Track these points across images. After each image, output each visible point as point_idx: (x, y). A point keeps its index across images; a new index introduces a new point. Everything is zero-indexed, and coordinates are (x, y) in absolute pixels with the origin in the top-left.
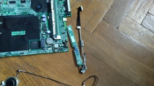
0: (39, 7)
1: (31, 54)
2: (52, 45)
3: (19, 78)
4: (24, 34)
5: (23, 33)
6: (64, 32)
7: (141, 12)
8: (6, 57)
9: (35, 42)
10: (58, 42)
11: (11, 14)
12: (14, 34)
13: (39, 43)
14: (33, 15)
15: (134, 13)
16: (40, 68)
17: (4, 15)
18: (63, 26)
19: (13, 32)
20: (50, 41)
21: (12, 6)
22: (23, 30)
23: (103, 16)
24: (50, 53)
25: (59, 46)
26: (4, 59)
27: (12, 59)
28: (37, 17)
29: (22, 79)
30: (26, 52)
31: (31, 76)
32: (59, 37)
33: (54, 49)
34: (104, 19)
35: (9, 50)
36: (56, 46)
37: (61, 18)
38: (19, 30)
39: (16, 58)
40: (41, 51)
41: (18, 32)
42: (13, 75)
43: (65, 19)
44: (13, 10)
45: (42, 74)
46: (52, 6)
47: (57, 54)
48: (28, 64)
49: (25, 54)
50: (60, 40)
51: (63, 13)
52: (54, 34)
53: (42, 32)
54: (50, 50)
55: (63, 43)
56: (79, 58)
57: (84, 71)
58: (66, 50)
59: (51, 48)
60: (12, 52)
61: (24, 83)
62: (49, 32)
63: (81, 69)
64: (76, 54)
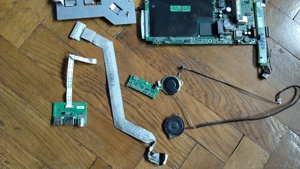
1: (200, 43)
2: (233, 33)
3: (181, 79)
4: (189, 10)
5: (187, 9)
6: (250, 12)
8: (163, 44)
9: (206, 27)
10: (241, 27)
12: (174, 9)
13: (215, 27)
16: (212, 66)
18: (248, 2)
19: (171, 7)
20: (228, 25)
22: (187, 5)
24: (228, 44)
25: (243, 34)
26: (157, 49)
27: (169, 48)
29: (186, 81)
30: (192, 40)
31: (199, 78)
32: (245, 19)
33: (234, 38)
35: (168, 35)
36: (239, 33)
38: (182, 5)
39: (176, 48)
40: (215, 40)
41: (179, 7)
42: (173, 74)
45: (216, 77)
47: (238, 47)
48: (194, 59)
49: (191, 43)
50: (243, 24)
52: (238, 13)
53: (216, 10)
54: (228, 39)
55: (248, 30)
56: (263, 53)
57: (266, 76)
58: (254, 42)
59: (229, 37)
60: (172, 38)
61: (189, 87)
62: (229, 9)
63: (263, 72)
64: (260, 47)
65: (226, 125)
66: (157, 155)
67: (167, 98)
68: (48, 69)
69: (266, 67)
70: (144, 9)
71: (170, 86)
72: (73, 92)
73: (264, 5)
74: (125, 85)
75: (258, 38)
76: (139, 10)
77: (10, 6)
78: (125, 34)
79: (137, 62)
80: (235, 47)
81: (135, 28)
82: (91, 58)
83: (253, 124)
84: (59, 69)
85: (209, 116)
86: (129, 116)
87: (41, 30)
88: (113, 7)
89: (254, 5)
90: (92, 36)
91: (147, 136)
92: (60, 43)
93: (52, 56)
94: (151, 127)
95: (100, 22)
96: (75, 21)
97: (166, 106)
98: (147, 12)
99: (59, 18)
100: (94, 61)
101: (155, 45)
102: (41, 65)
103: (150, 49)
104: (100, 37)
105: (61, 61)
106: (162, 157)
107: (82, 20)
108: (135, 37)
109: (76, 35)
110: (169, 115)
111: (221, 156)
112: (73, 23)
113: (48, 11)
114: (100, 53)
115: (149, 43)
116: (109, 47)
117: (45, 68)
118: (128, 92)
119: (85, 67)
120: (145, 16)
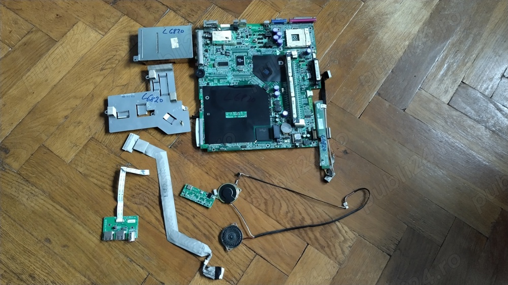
0: (267, 72)
1: (257, 148)
2: (291, 136)
3: (239, 186)
4: (245, 116)
5: (243, 115)
6: (310, 113)
7: (448, 81)
8: (219, 151)
9: (263, 130)
10: (300, 130)
11: (222, 83)
12: (229, 115)
13: (271, 131)
14: (257, 86)
15: (434, 85)
16: (272, 172)
17: (211, 84)
18: (307, 104)
19: (227, 114)
20: (286, 129)
21: (222, 70)
22: (243, 110)
23: (378, 88)
24: (287, 148)
25: (302, 137)
26: (214, 156)
27: (227, 155)
28: (264, 90)
29: (244, 188)
30: (249, 146)
31: (258, 184)
32: (302, 122)
33: (293, 142)
34: (379, 94)
35: (223, 141)
36: (297, 136)
37: (303, 92)
38: (237, 111)
39: (233, 155)
40: (273, 145)
41: (235, 113)
42: (230, 181)
43: (310, 93)
44: (225, 77)
45: (276, 182)
46: (290, 70)
47: (298, 151)
48: (252, 165)
49: (248, 148)
50: (302, 127)
51: (307, 83)
52: (295, 116)
53: (273, 114)
54: (287, 143)
55: (308, 133)
56: (324, 156)
57: (329, 179)
58: (314, 144)
59: (289, 141)
60: (228, 145)
61: (248, 194)
62: (285, 113)
63: (325, 175)
64: (321, 149)
65: (288, 234)
66: (212, 270)
67: (224, 207)
68: (99, 183)
69: (328, 170)
70: (199, 117)
71: (227, 194)
72: (125, 205)
73: (325, 106)
74: (179, 196)
75: (319, 139)
76: (193, 118)
77: (61, 121)
78: (179, 143)
79: (192, 170)
80: (294, 150)
81: (190, 136)
82: (143, 169)
83: (317, 231)
84: (110, 183)
85: (270, 225)
86: (183, 228)
87: (93, 143)
88: (167, 117)
89: (314, 106)
90: (145, 147)
91: (203, 249)
92: (112, 156)
93: (103, 169)
94: (206, 239)
95: (154, 132)
96: (127, 133)
97: (223, 216)
98: (202, 120)
99: (110, 132)
100: (147, 172)
101: (211, 152)
102: (91, 179)
103: (206, 157)
104: (153, 147)
105: (113, 174)
106: (218, 270)
107: (135, 131)
108: (190, 145)
109: (129, 147)
110: (226, 225)
111: (284, 267)
112: (126, 135)
113: (101, 124)
114: (152, 163)
115: (205, 151)
116: (163, 157)
117: (96, 181)
118: (183, 203)
119: (138, 178)
120: (200, 124)
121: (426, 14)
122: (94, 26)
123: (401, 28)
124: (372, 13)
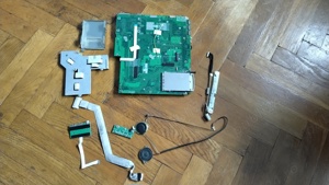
3: (148, 123)
7: (269, 46)
15: (262, 49)
16: (167, 112)
23: (227, 54)
26: (131, 105)
27: (139, 104)
29: (151, 123)
31: (159, 121)
34: (228, 58)
42: (142, 120)
45: (170, 118)
48: (155, 109)
61: (154, 127)
65: (180, 149)
66: (136, 175)
67: (140, 136)
68: (61, 129)
71: (141, 129)
74: (111, 133)
77: (33, 93)
78: (108, 100)
79: (118, 116)
81: (114, 95)
83: (198, 145)
85: (169, 145)
86: (115, 152)
87: (55, 105)
90: (86, 104)
91: (129, 163)
92: (67, 112)
94: (131, 157)
96: (75, 96)
97: (139, 142)
102: (56, 128)
103: (126, 107)
104: (92, 104)
105: (69, 123)
106: (139, 175)
108: (115, 100)
109: (76, 105)
110: (142, 148)
111: (179, 170)
116: (98, 110)
117: (59, 129)
118: (114, 136)
121: (253, 6)
122: (48, 31)
123: (238, 16)
124: (220, 8)
